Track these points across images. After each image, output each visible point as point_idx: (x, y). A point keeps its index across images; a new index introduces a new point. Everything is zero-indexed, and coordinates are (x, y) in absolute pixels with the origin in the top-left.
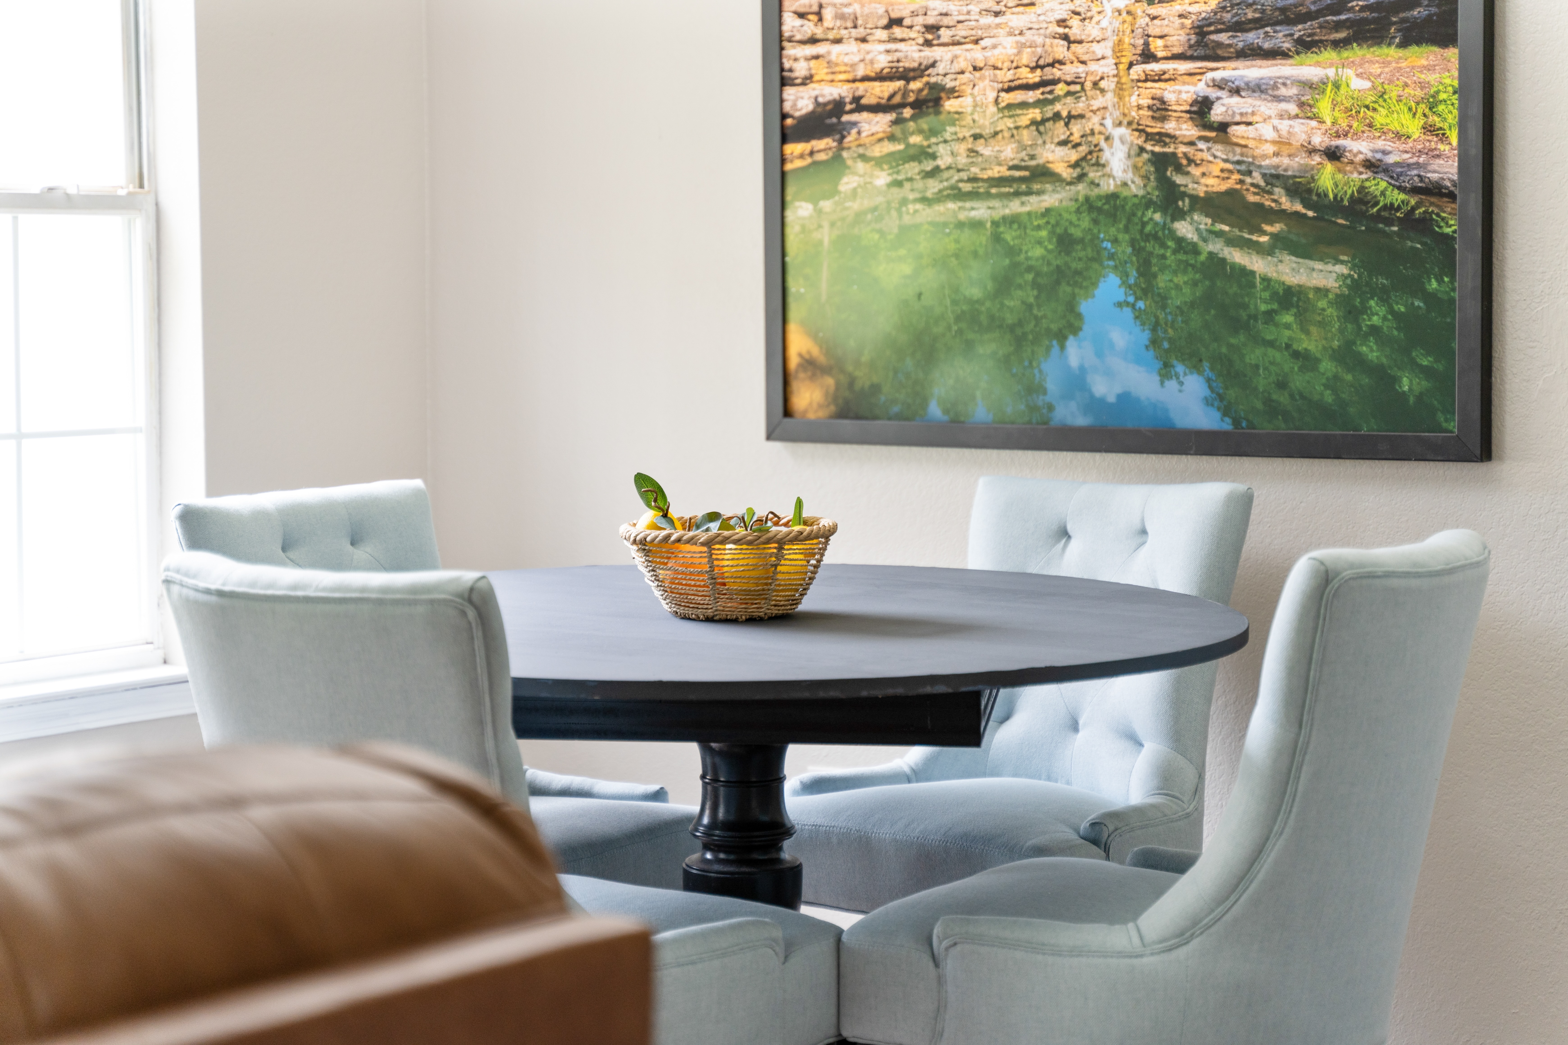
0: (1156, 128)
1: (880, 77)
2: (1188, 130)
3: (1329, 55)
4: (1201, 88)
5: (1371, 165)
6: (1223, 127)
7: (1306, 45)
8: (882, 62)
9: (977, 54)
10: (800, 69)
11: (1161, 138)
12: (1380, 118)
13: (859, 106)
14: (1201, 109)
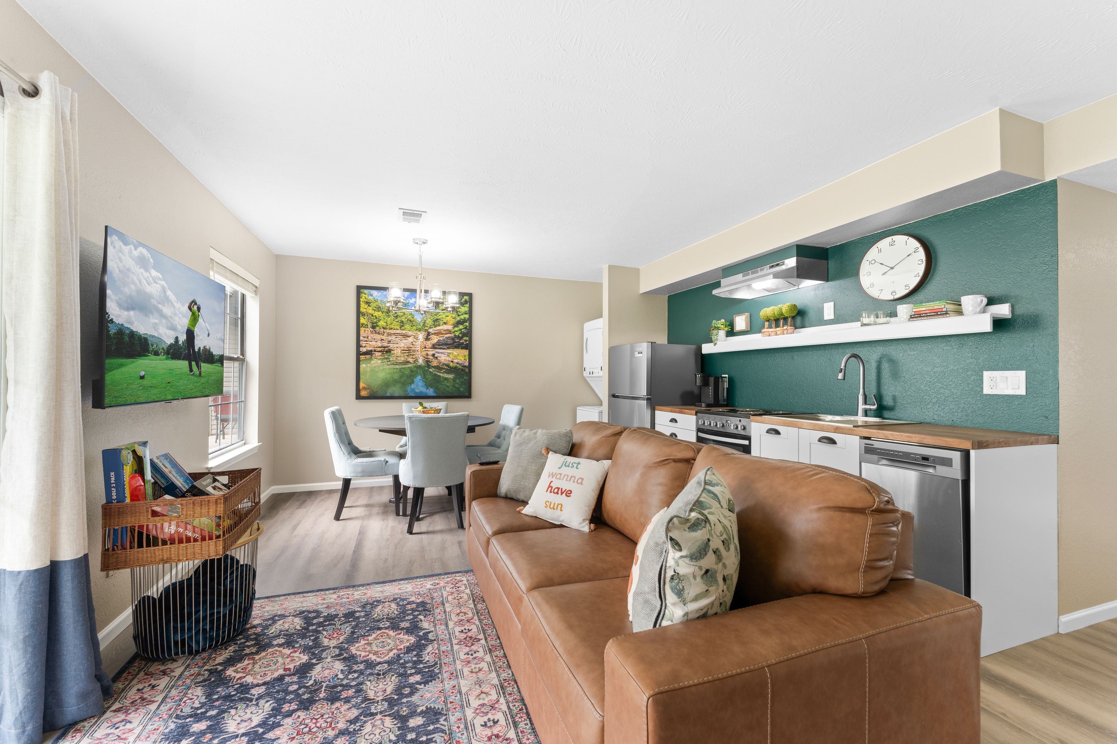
1: (379, 347)
2: (432, 358)
3: (452, 350)
4: (433, 352)
5: (457, 363)
6: (437, 357)
7: (448, 348)
8: (380, 345)
9: (397, 345)
10: (364, 345)
11: (427, 358)
12: (458, 358)
13: (375, 351)
14: (433, 355)
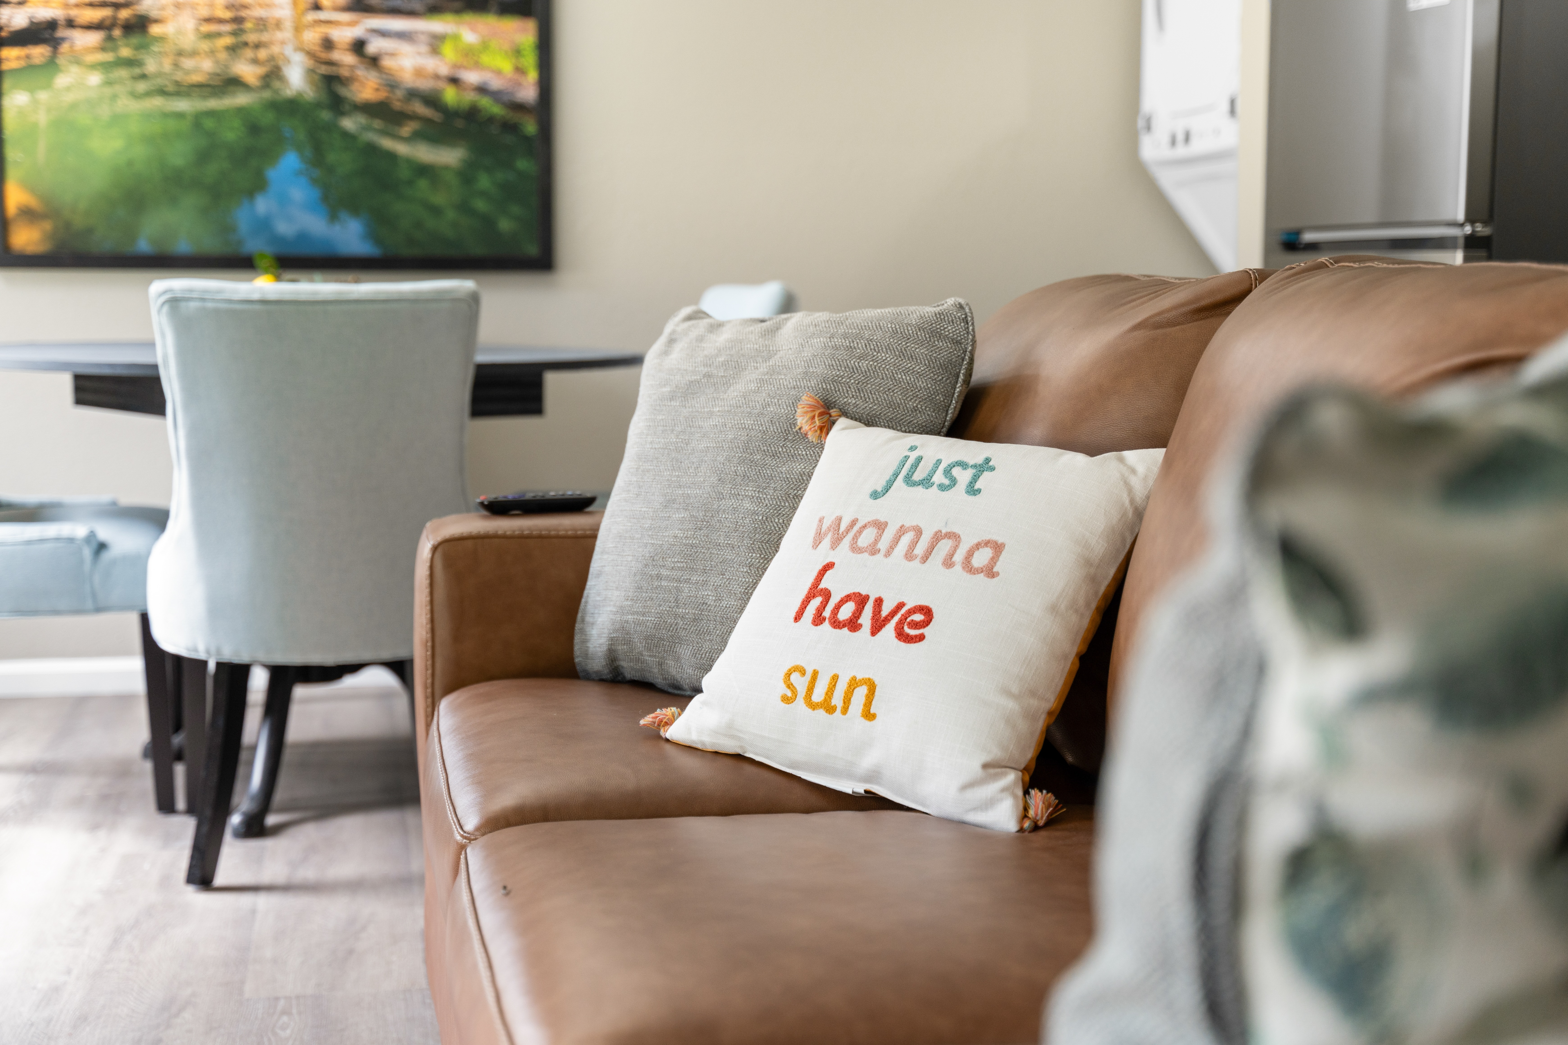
13: (71, 24)
14: (358, 46)
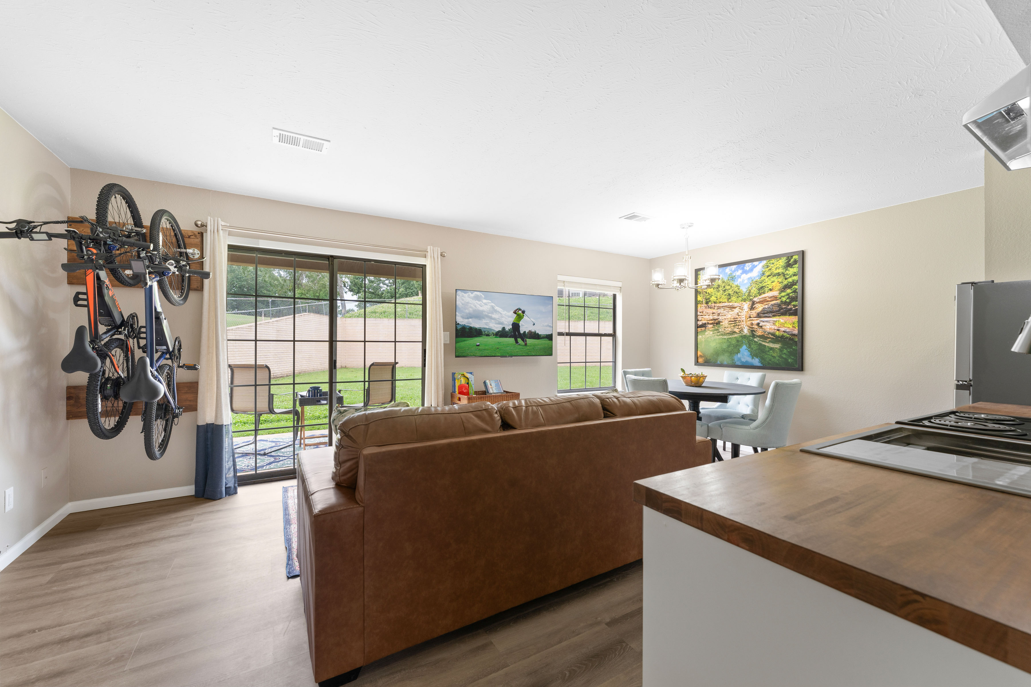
0: (752, 326)
1: (711, 320)
2: (756, 327)
3: (778, 317)
4: (758, 321)
5: (784, 331)
6: (761, 326)
7: (774, 316)
8: (712, 318)
9: (725, 317)
10: (700, 319)
11: (752, 328)
12: (785, 325)
13: (708, 324)
14: (758, 324)
